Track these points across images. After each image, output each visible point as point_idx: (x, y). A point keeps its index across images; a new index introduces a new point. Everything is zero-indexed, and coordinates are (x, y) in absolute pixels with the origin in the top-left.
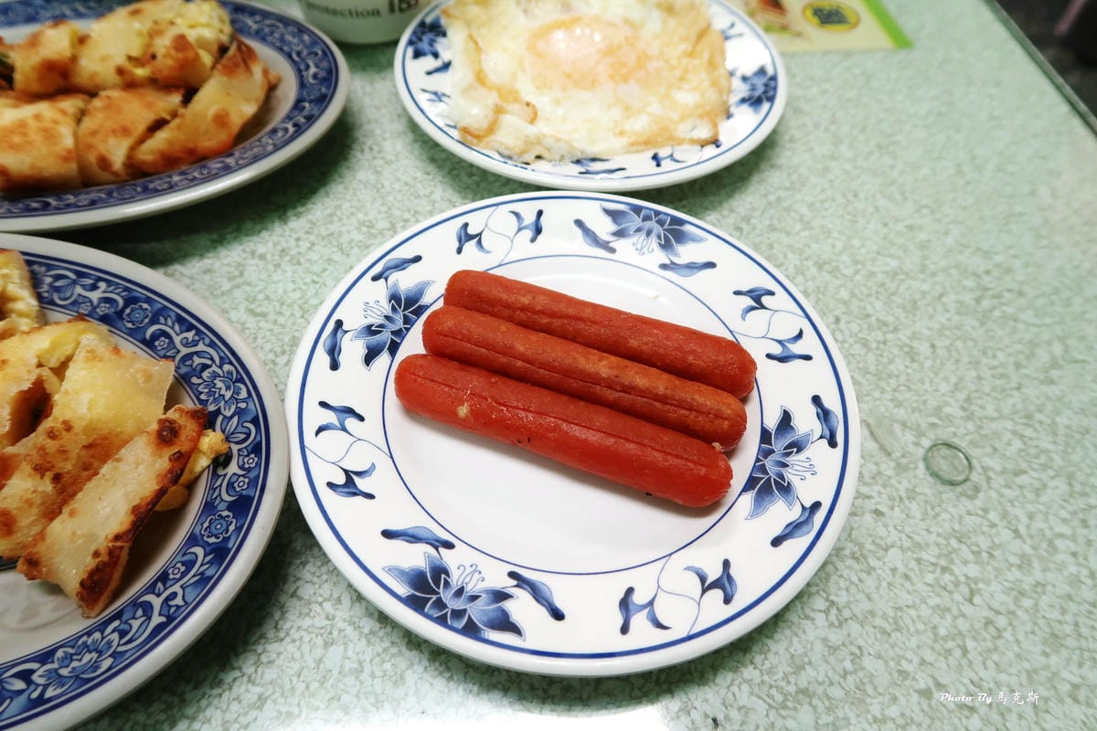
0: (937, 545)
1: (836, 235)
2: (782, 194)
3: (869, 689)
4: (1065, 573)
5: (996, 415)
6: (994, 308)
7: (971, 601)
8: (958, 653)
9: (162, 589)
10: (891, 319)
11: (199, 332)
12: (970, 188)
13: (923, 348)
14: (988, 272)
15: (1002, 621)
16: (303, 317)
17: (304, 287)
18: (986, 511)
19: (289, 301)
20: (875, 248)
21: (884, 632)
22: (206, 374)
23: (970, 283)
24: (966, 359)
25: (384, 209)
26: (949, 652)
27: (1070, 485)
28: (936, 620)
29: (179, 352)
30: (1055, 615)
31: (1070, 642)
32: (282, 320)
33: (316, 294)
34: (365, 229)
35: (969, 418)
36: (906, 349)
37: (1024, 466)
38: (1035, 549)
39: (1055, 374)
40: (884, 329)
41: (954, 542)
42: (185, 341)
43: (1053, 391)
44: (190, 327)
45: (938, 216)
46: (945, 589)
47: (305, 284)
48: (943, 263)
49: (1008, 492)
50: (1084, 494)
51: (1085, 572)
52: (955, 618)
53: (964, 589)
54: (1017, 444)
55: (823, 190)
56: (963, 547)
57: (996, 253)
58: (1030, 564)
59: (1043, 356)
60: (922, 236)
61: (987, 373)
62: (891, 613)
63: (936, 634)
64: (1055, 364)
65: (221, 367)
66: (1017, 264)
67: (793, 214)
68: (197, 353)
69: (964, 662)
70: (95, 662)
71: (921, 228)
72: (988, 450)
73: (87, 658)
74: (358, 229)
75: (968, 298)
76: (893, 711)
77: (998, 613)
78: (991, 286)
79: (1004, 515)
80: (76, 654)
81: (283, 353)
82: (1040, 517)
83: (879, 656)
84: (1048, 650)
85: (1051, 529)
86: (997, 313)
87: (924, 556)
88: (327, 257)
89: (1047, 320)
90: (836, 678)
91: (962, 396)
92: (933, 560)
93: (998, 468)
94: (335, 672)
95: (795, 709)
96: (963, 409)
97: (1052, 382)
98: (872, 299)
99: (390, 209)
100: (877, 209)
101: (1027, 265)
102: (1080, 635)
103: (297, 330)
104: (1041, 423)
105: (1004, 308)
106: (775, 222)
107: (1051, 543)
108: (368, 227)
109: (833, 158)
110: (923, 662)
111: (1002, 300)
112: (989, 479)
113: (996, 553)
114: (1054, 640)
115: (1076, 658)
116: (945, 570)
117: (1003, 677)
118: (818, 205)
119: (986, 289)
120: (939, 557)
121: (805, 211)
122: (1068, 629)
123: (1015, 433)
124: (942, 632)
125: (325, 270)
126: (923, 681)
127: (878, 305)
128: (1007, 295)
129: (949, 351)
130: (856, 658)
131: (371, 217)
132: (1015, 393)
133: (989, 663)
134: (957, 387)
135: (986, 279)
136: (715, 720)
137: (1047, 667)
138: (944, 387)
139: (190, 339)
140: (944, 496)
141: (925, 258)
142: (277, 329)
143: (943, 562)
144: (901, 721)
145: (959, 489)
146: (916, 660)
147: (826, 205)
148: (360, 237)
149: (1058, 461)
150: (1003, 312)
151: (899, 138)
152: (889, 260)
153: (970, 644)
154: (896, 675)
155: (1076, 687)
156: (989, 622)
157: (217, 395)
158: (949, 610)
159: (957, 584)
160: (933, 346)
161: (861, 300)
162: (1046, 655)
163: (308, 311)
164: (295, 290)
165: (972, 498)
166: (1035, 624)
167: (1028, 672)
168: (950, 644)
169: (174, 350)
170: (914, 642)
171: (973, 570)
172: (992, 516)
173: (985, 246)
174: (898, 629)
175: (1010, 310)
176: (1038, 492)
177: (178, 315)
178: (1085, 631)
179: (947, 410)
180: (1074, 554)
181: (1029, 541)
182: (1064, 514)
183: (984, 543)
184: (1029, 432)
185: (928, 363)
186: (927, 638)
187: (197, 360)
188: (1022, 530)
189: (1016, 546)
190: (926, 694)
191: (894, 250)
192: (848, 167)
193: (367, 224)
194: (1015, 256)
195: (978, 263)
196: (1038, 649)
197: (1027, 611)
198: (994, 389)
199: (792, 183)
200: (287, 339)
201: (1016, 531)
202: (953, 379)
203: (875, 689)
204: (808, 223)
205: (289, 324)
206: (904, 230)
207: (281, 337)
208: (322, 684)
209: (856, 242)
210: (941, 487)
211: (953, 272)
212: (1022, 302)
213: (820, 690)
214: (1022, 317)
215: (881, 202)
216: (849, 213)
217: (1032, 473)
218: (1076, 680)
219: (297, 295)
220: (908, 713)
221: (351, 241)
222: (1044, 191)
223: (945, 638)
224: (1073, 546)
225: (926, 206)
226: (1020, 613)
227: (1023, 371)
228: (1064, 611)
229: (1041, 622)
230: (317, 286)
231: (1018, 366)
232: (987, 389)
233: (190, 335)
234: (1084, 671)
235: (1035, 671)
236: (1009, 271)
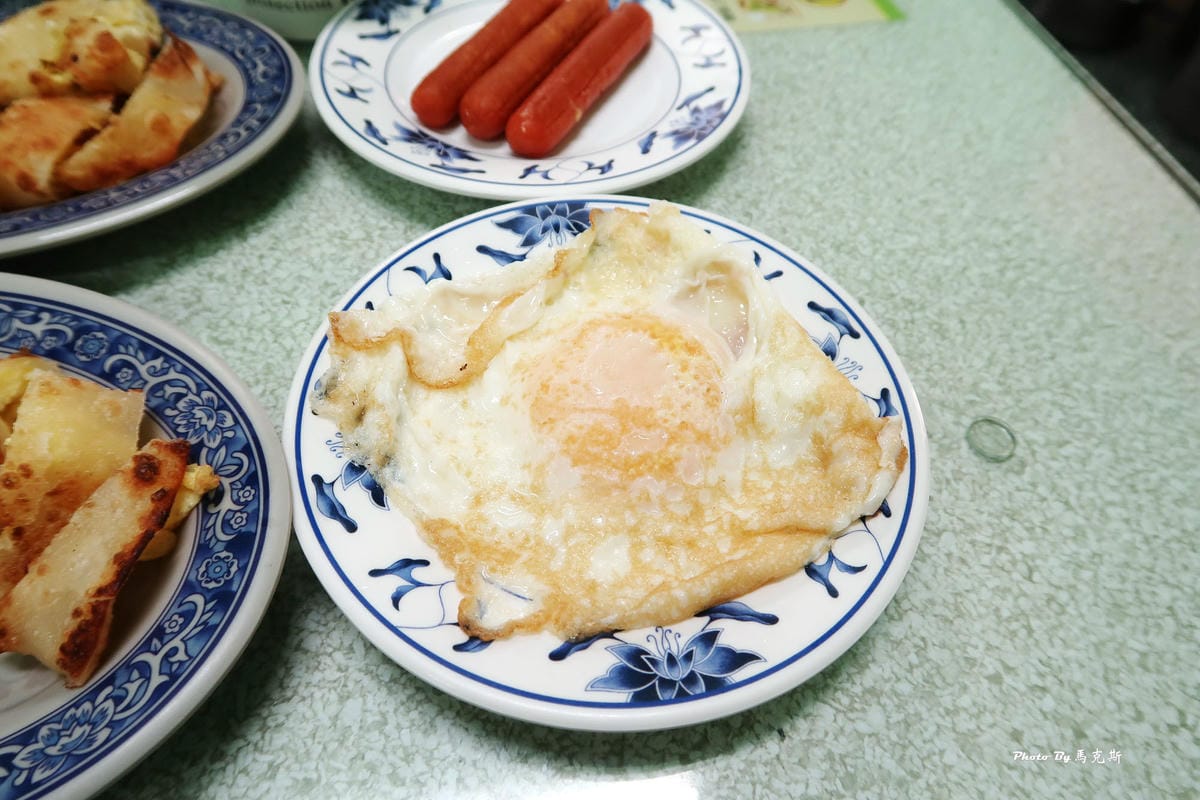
0: (990, 524)
1: (849, 214)
2: (789, 175)
3: (938, 681)
4: (1120, 541)
5: (1032, 387)
6: (1018, 279)
7: (1030, 579)
8: (1023, 633)
9: (159, 645)
10: (916, 297)
11: (168, 359)
12: (980, 158)
13: (953, 324)
14: (1008, 243)
15: (1063, 597)
16: (275, 341)
17: (274, 309)
18: (1034, 485)
19: (259, 325)
20: (891, 225)
21: (946, 620)
22: (181, 405)
23: (992, 255)
24: (996, 332)
25: (357, 217)
26: (1014, 634)
27: (1115, 451)
28: (997, 601)
29: (146, 382)
30: (1114, 584)
31: (1133, 610)
32: (251, 346)
34: (337, 241)
35: (1007, 392)
36: (935, 327)
37: (1067, 436)
38: (1087, 519)
39: (1086, 340)
40: (910, 307)
41: (1006, 521)
42: (152, 370)
43: (1088, 357)
44: (157, 354)
45: (952, 189)
46: (1002, 569)
47: (275, 305)
48: (963, 236)
49: (1055, 465)
50: (1130, 460)
51: (1139, 538)
52: (1016, 598)
53: (1023, 568)
54: (1058, 415)
55: (832, 170)
56: (1016, 524)
57: (1016, 223)
58: (1084, 534)
59: (1073, 324)
60: (938, 210)
61: (1019, 345)
62: (950, 599)
63: (999, 617)
64: (1085, 331)
65: (198, 395)
66: (1037, 233)
67: (803, 196)
68: (169, 382)
69: (1031, 642)
70: (89, 735)
71: (935, 202)
72: (1030, 423)
73: (78, 732)
74: (329, 241)
75: (992, 270)
76: (965, 701)
77: (1058, 588)
78: (1013, 256)
79: (1054, 488)
80: (63, 730)
81: (257, 382)
82: (1088, 486)
83: (943, 646)
84: (1112, 621)
85: (1101, 497)
86: (1022, 283)
87: (979, 537)
88: (296, 274)
89: (1073, 287)
90: (901, 673)
91: (997, 370)
92: (988, 541)
93: (1042, 440)
94: (355, 729)
95: (863, 710)
96: (1000, 383)
97: (1084, 349)
98: (895, 277)
99: (363, 217)
100: (889, 185)
101: (1046, 233)
102: (1143, 603)
103: (271, 357)
104: (1079, 391)
105: (1029, 278)
106: (785, 205)
107: (1102, 512)
108: (341, 238)
109: (838, 135)
110: (989, 647)
111: (1026, 270)
112: (1033, 453)
113: (1050, 528)
114: (1117, 610)
115: (1141, 625)
116: (1000, 549)
117: (1071, 653)
118: (828, 184)
119: (1009, 260)
120: (993, 536)
121: (815, 191)
122: (1130, 598)
123: (1054, 403)
124: (1005, 613)
125: (295, 288)
126: (991, 666)
127: (902, 283)
128: (1030, 265)
129: (979, 326)
130: (921, 650)
131: (343, 227)
132: (1050, 363)
133: (1057, 641)
134: (990, 362)
135: (1008, 250)
136: (781, 732)
137: (1113, 639)
138: (979, 363)
139: (159, 367)
140: (991, 474)
141: (943, 232)
142: (247, 357)
143: (997, 542)
144: (974, 710)
145: (1005, 466)
146: (982, 646)
147: (836, 185)
148: (333, 250)
149: (1100, 429)
150: (1029, 282)
151: (903, 112)
152: (908, 237)
153: (1034, 623)
154: (962, 663)
155: (1144, 655)
156: (1051, 599)
157: (197, 426)
158: (1009, 590)
159: (1014, 563)
160: (962, 322)
161: (883, 280)
162: (1110, 625)
163: (281, 335)
164: (263, 312)
165: (1019, 473)
166: (1097, 595)
167: (1096, 646)
168: (1014, 626)
169: (141, 381)
170: (977, 627)
171: (1028, 547)
172: (1042, 490)
173: (1003, 215)
174: (960, 615)
175: (1035, 279)
176: (1083, 462)
177: (141, 342)
178: (1146, 597)
179: (984, 386)
180: (1127, 521)
181: (1081, 512)
182: (1112, 482)
183: (1037, 519)
184: (1068, 402)
185: (960, 339)
186: (990, 621)
187: (169, 390)
188: (1073, 501)
189: (1069, 518)
190: (996, 679)
191: (911, 227)
192: (855, 143)
193: (339, 235)
194: (1034, 225)
195: (997, 233)
196: (1103, 621)
197: (1087, 583)
198: (1028, 360)
199: (799, 164)
200: (260, 367)
201: (1067, 503)
202: (987, 354)
203: (944, 680)
204: (820, 204)
205: (261, 350)
206: (919, 205)
207: (252, 365)
208: (341, 743)
209: (871, 221)
210: (986, 466)
211: (974, 245)
212: (1045, 270)
213: (887, 687)
214: (1048, 285)
215: (892, 178)
216: (861, 192)
217: (1077, 443)
218: (1143, 648)
219: (267, 318)
220: (979, 700)
221: (322, 255)
222: (1054, 158)
223: (1008, 620)
224: (1125, 514)
225: (938, 180)
226: (1081, 586)
227: (1055, 340)
228: (1124, 580)
229: (1103, 593)
230: (289, 306)
231: (1049, 335)
232: (1021, 360)
233: (158, 363)
234: (1151, 638)
235: (1103, 643)
236: (1030, 240)
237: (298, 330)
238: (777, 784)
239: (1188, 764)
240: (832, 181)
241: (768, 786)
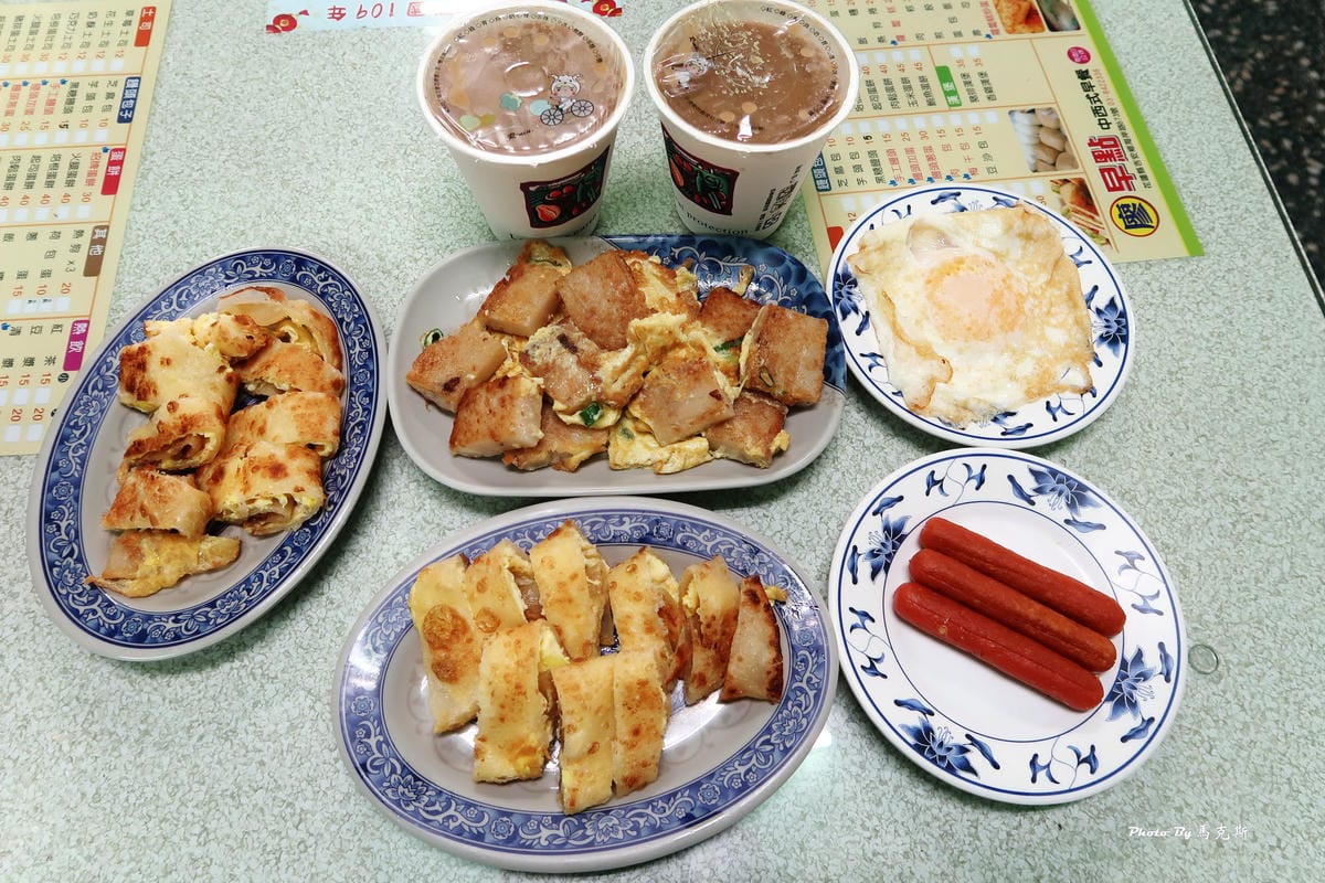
0: (1192, 715)
1: (1134, 465)
3: (1147, 807)
4: (1270, 735)
5: (1238, 621)
6: (1245, 531)
7: (1210, 753)
8: (1199, 785)
10: (1172, 542)
12: (1237, 415)
13: (1193, 567)
14: (1244, 499)
15: (1227, 766)
18: (1224, 692)
20: (1163, 477)
21: (1156, 772)
23: (1230, 509)
24: (1221, 576)
26: (1195, 785)
27: (1281, 673)
28: (1188, 765)
30: (1259, 761)
31: (1267, 778)
33: (769, 526)
35: (1220, 623)
36: (1181, 568)
37: (1252, 659)
38: (1252, 718)
39: (1282, 587)
40: (1166, 551)
41: (1202, 714)
43: (1279, 601)
45: (1212, 444)
46: (1195, 745)
47: (759, 517)
48: (1212, 491)
49: (1240, 679)
50: (1290, 680)
51: (1282, 733)
52: (1200, 764)
53: (1207, 745)
54: (1250, 643)
56: (1208, 717)
57: (1252, 481)
58: (1248, 728)
59: (1275, 572)
60: (1199, 465)
61: (1235, 587)
62: (1161, 760)
63: (1188, 774)
64: (1283, 580)
66: (1266, 490)
69: (1203, 790)
71: (1197, 457)
72: (1231, 647)
75: (1227, 521)
76: (1160, 820)
77: (1226, 760)
78: (1245, 511)
79: (1236, 695)
82: (1259, 696)
83: (1153, 788)
84: (1253, 783)
85: (1265, 705)
86: (1247, 535)
87: (1184, 724)
89: (1282, 542)
90: (1128, 801)
91: (1217, 606)
92: (1189, 726)
93: (1235, 661)
94: (842, 799)
95: (1105, 819)
96: (1217, 616)
97: (1279, 594)
98: (1159, 524)
100: (1166, 438)
101: (1273, 491)
102: (1273, 774)
104: (1267, 626)
105: (1252, 531)
106: (1089, 454)
107: (1263, 714)
110: (1179, 791)
111: (1252, 524)
112: (1229, 669)
113: (1228, 721)
114: (1257, 777)
115: (1269, 788)
116: (1196, 732)
117: (1225, 800)
119: (1241, 514)
120: (1192, 724)
121: (1111, 442)
122: (1266, 770)
123: (1249, 635)
124: (1192, 772)
126: (1178, 802)
127: (1163, 530)
128: (1256, 519)
129: (1211, 569)
130: (1140, 788)
132: (1252, 602)
133: (1218, 791)
134: (1213, 599)
135: (1242, 504)
136: (1060, 826)
137: (1251, 794)
138: (1205, 599)
140: (1199, 682)
141: (1199, 486)
143: (1194, 727)
144: (1164, 826)
145: (1209, 677)
146: (1175, 790)
149: (1276, 656)
150: (1252, 535)
151: (1187, 363)
152: (1172, 488)
153: (1207, 780)
154: (1162, 798)
155: (1266, 805)
156: (1219, 767)
158: (1195, 758)
159: (1202, 742)
160: (1200, 565)
161: (1151, 526)
162: (1251, 785)
164: (753, 523)
165: (1217, 683)
166: (1247, 766)
167: (1240, 797)
168: (1196, 780)
170: (1174, 779)
171: (1213, 733)
172: (1229, 695)
174: (1166, 771)
175: (1257, 533)
176: (1259, 678)
178: (1275, 770)
179: (1206, 617)
180: (1277, 722)
181: (1249, 712)
182: (1274, 694)
183: (1222, 715)
184: (1259, 634)
185: (1196, 579)
186: (1182, 776)
188: (1246, 705)
189: (1242, 716)
190: (1179, 810)
191: (1176, 479)
192: (1146, 396)
194: (1265, 483)
195: (1237, 489)
196: (1247, 782)
197: (1243, 759)
198: (1238, 600)
201: (1242, 706)
202: (1212, 593)
203: (1151, 806)
206: (1185, 460)
208: (836, 806)
209: (1149, 472)
210: (1197, 675)
211: (1219, 498)
212: (1266, 524)
213: (1118, 808)
214: (1264, 538)
215: (1170, 431)
216: (1144, 444)
217: (1257, 665)
218: (1266, 801)
220: (1168, 820)
222: (1294, 417)
223: (1193, 776)
224: (1276, 717)
225: (1203, 436)
226: (1239, 760)
227: (1259, 585)
228: (1265, 759)
229: (1251, 766)
231: (1257, 580)
232: (1234, 600)
234: (1273, 796)
235: (1244, 796)
236: (1260, 497)
237: (776, 539)
238: (1055, 852)
239: (1275, 868)
240: (1125, 433)
241: (1051, 853)
